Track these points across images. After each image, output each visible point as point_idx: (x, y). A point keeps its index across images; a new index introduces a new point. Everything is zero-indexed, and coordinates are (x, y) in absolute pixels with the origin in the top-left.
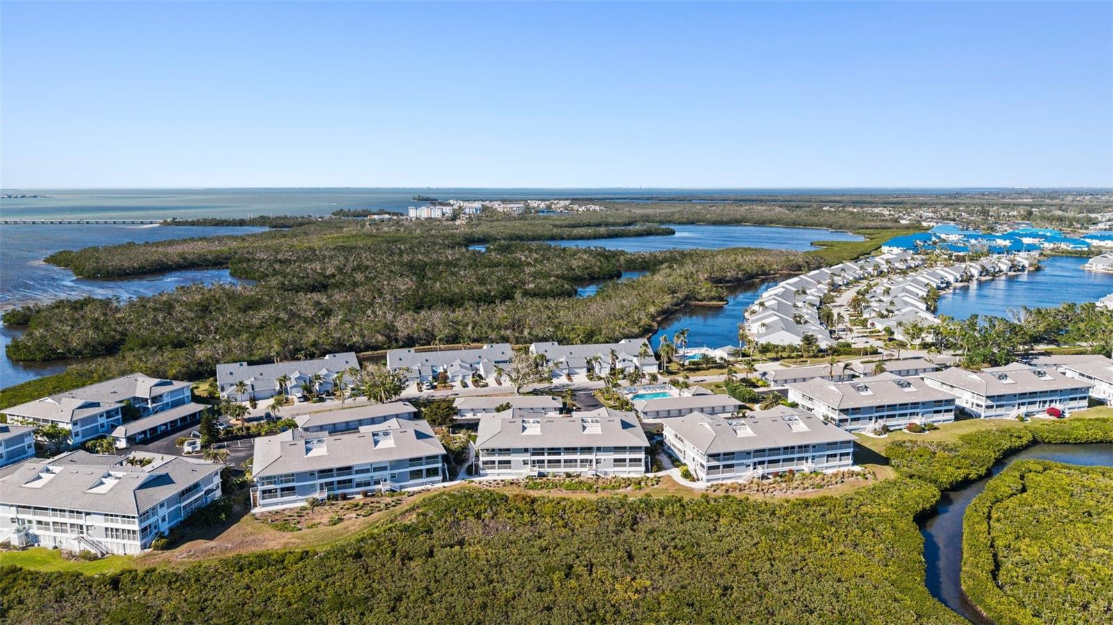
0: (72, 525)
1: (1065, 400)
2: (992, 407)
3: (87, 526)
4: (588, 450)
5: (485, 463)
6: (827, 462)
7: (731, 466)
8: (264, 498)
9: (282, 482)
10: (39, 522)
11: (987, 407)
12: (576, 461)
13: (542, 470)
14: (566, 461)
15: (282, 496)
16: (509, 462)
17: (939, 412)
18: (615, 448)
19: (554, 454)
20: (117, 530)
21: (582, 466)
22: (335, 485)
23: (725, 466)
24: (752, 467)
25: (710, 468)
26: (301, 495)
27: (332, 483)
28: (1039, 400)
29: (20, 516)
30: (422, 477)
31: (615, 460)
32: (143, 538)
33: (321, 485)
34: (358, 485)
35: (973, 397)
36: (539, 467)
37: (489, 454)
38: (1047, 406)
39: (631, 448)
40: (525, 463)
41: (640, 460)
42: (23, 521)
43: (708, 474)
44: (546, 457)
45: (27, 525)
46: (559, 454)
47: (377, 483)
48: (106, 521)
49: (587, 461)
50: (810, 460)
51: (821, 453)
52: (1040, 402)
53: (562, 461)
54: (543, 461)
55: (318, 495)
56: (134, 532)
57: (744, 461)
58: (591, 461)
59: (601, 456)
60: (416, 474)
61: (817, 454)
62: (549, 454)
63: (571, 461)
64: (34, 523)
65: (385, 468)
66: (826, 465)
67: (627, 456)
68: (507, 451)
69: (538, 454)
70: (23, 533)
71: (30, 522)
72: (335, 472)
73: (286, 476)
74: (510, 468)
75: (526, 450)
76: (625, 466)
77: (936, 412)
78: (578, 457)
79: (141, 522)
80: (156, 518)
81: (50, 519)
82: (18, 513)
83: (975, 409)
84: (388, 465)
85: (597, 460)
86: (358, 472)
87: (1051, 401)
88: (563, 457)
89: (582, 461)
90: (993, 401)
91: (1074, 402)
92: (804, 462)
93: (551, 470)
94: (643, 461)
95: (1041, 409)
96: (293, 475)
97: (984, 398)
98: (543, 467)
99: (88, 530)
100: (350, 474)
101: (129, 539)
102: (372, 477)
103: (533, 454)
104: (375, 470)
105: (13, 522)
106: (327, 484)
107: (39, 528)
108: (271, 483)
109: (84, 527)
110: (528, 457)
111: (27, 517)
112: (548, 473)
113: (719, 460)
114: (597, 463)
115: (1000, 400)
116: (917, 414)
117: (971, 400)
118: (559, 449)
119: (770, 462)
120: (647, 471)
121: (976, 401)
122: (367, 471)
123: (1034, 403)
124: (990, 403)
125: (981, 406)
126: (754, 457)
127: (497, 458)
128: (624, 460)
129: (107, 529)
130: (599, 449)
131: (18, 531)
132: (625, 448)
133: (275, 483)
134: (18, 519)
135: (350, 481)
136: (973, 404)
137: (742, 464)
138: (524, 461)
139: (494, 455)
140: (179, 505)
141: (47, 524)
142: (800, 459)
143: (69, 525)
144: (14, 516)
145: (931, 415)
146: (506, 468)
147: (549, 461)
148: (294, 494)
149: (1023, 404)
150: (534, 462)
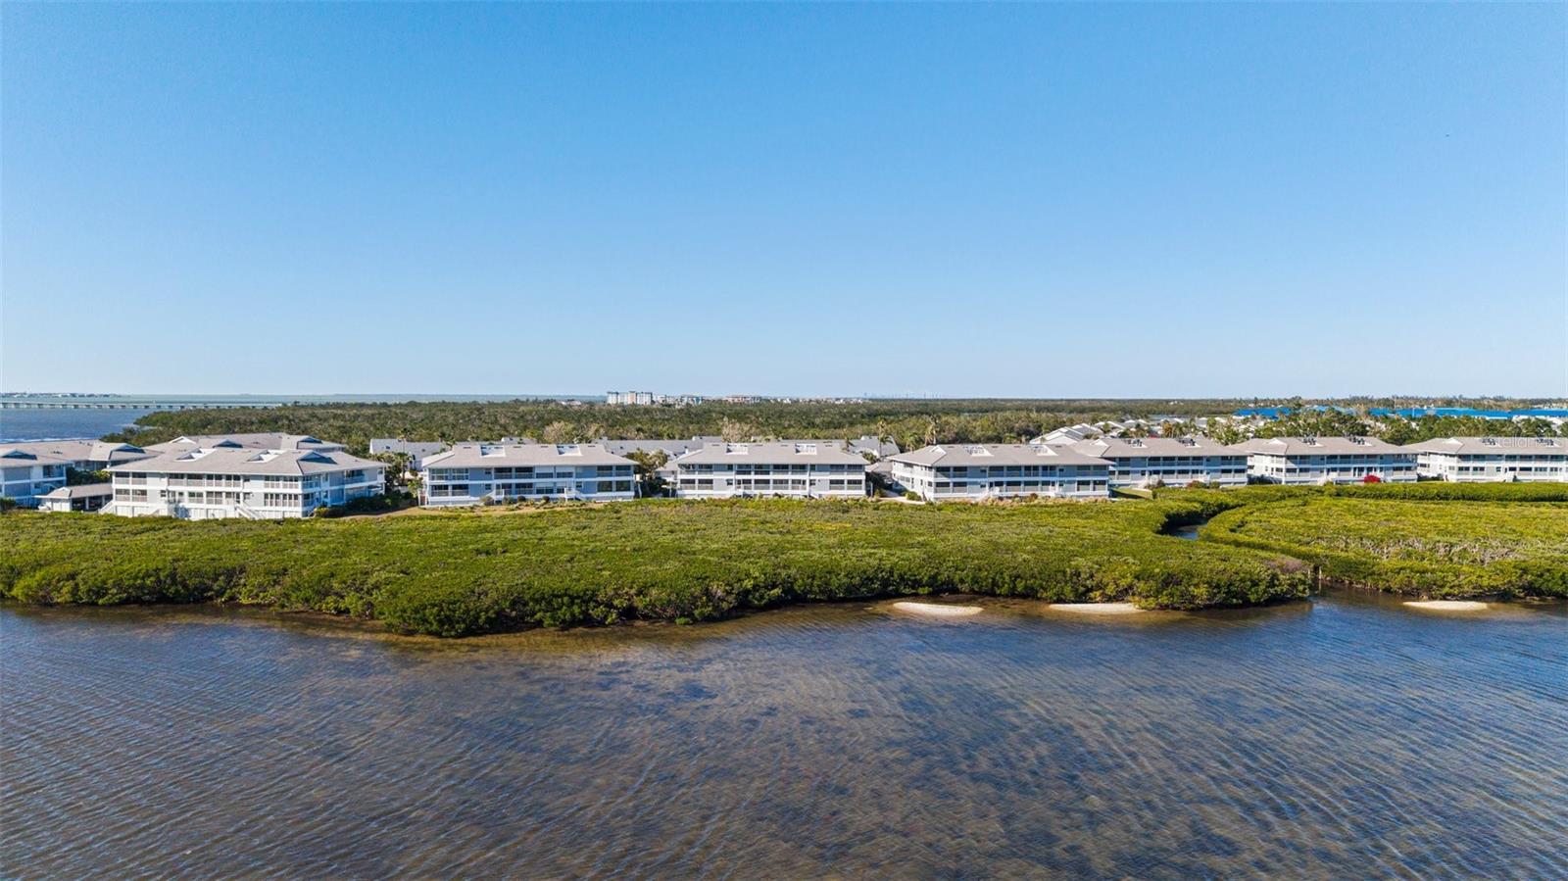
0: (228, 494)
1: (1388, 469)
2: (1294, 470)
3: (245, 494)
4: (802, 468)
5: (683, 481)
6: (1078, 490)
7: (964, 484)
8: (433, 495)
9: (454, 478)
10: (192, 494)
11: (1288, 470)
12: (787, 481)
13: (748, 492)
14: (775, 482)
15: (453, 494)
16: (710, 482)
17: (1229, 471)
18: (832, 466)
19: (762, 473)
20: (277, 495)
21: (793, 488)
22: (513, 488)
23: (956, 484)
24: (987, 488)
25: (939, 485)
26: (474, 496)
27: (510, 486)
28: (1355, 466)
29: (171, 488)
30: (611, 491)
31: (832, 482)
32: (304, 505)
33: (498, 487)
34: (539, 491)
35: (1273, 461)
36: (745, 488)
37: (688, 472)
38: (1364, 474)
39: (850, 466)
40: (729, 483)
41: (860, 482)
42: (174, 493)
43: (936, 491)
44: (753, 477)
45: (177, 497)
46: (768, 473)
47: (560, 491)
48: (266, 486)
49: (799, 482)
50: (1057, 485)
51: (1070, 479)
52: (1355, 469)
53: (771, 482)
54: (749, 481)
55: (493, 495)
56: (296, 497)
57: (979, 480)
58: (804, 482)
59: (816, 476)
60: (605, 487)
61: (1066, 479)
62: (756, 473)
63: (781, 482)
64: (186, 494)
65: (570, 475)
66: (1077, 493)
67: (845, 477)
68: (709, 468)
69: (744, 473)
70: (173, 506)
71: (181, 494)
72: (514, 473)
73: (460, 470)
74: (712, 488)
75: (730, 467)
76: (843, 488)
77: (1224, 471)
78: (790, 477)
79: (304, 487)
80: (318, 489)
81: (204, 487)
82: (169, 484)
83: (1275, 476)
84: (573, 470)
85: (811, 481)
86: (539, 476)
87: (1370, 469)
88: (772, 477)
89: (793, 482)
90: (1296, 463)
91: (1398, 472)
92: (1050, 487)
93: (757, 492)
94: (864, 482)
95: (1356, 477)
96: (467, 470)
97: (1284, 459)
98: (749, 488)
99: (245, 498)
100: (531, 477)
101: (290, 505)
102: (555, 483)
103: (738, 473)
104: (559, 475)
105: (162, 496)
106: (504, 486)
107: (190, 501)
108: (441, 478)
109: (241, 496)
110: (732, 476)
111: (177, 488)
112: (755, 495)
113: (948, 476)
114: (811, 484)
115: (1305, 463)
116: (1202, 472)
117: (1271, 466)
118: (768, 466)
119: (1009, 484)
120: (868, 493)
121: (1275, 466)
122: (550, 475)
123: (1347, 470)
124: (1291, 465)
125: (1281, 470)
126: (990, 476)
127: (697, 476)
128: (842, 482)
129: (266, 495)
130: (813, 467)
131: (169, 502)
132: (842, 466)
133: (447, 478)
134: (169, 492)
135: (530, 485)
136: (1272, 469)
137: (976, 483)
138: (727, 480)
139: (693, 472)
140: (341, 487)
141: (200, 495)
142: (1046, 483)
143: (224, 494)
144: (164, 489)
145: (1219, 474)
146: (707, 488)
147: (757, 482)
148: (467, 494)
149: (1334, 470)
150: (739, 482)
